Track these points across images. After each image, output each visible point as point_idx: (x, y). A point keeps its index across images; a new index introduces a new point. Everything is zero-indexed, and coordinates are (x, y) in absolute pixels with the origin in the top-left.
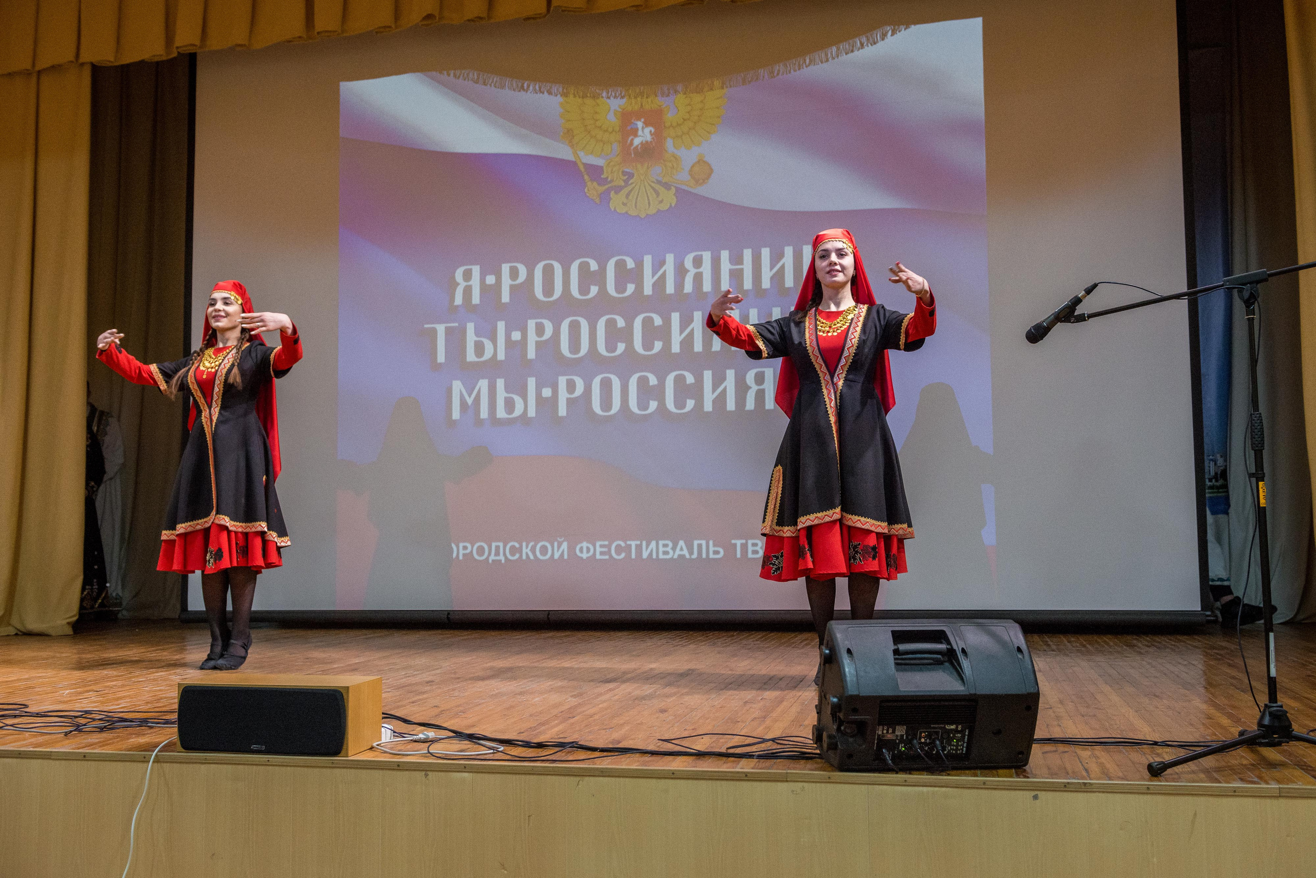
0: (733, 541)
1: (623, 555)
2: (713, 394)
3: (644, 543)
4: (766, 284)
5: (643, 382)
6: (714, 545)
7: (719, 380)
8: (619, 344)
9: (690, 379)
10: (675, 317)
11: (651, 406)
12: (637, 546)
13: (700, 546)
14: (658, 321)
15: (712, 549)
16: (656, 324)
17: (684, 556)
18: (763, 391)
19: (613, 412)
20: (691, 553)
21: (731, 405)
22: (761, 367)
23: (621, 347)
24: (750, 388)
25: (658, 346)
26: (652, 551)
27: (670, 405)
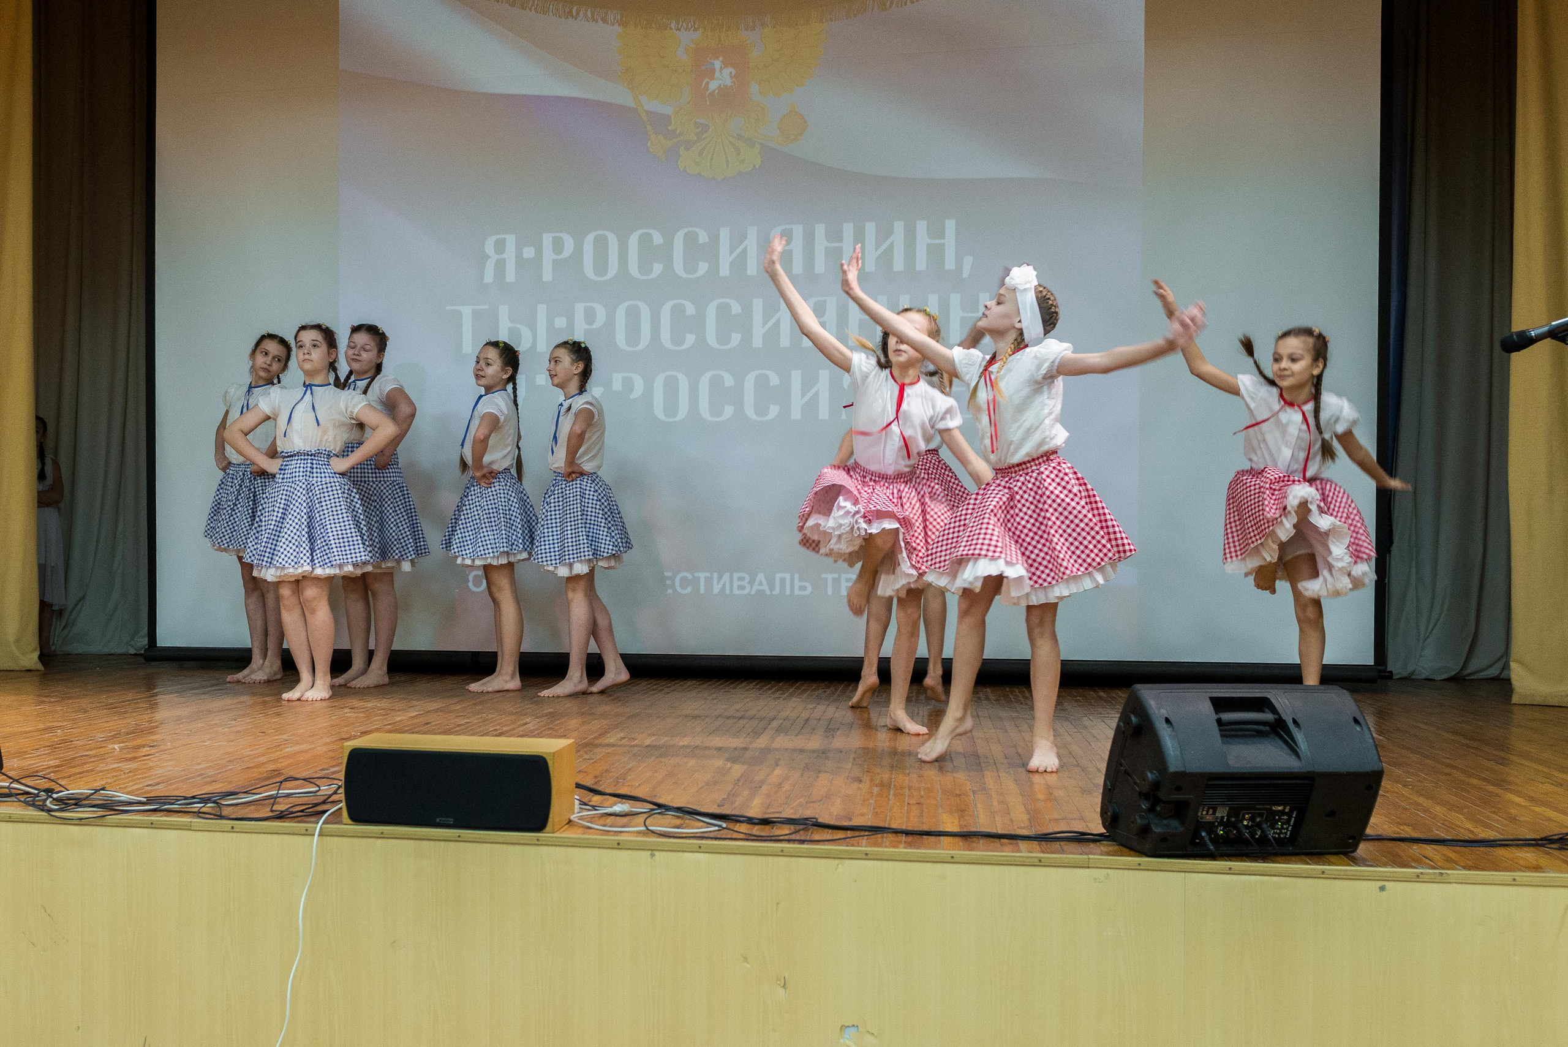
0: (824, 576)
1: (689, 589)
2: (802, 400)
3: (715, 575)
5: (716, 383)
6: (800, 580)
7: (809, 382)
8: (688, 336)
9: (774, 380)
10: (758, 304)
11: (725, 412)
12: (706, 578)
13: (783, 580)
14: (736, 309)
15: (797, 584)
16: (733, 312)
17: (763, 591)
19: (678, 418)
20: (772, 588)
21: (824, 413)
23: (691, 339)
25: (736, 339)
26: (724, 585)
27: (749, 411)
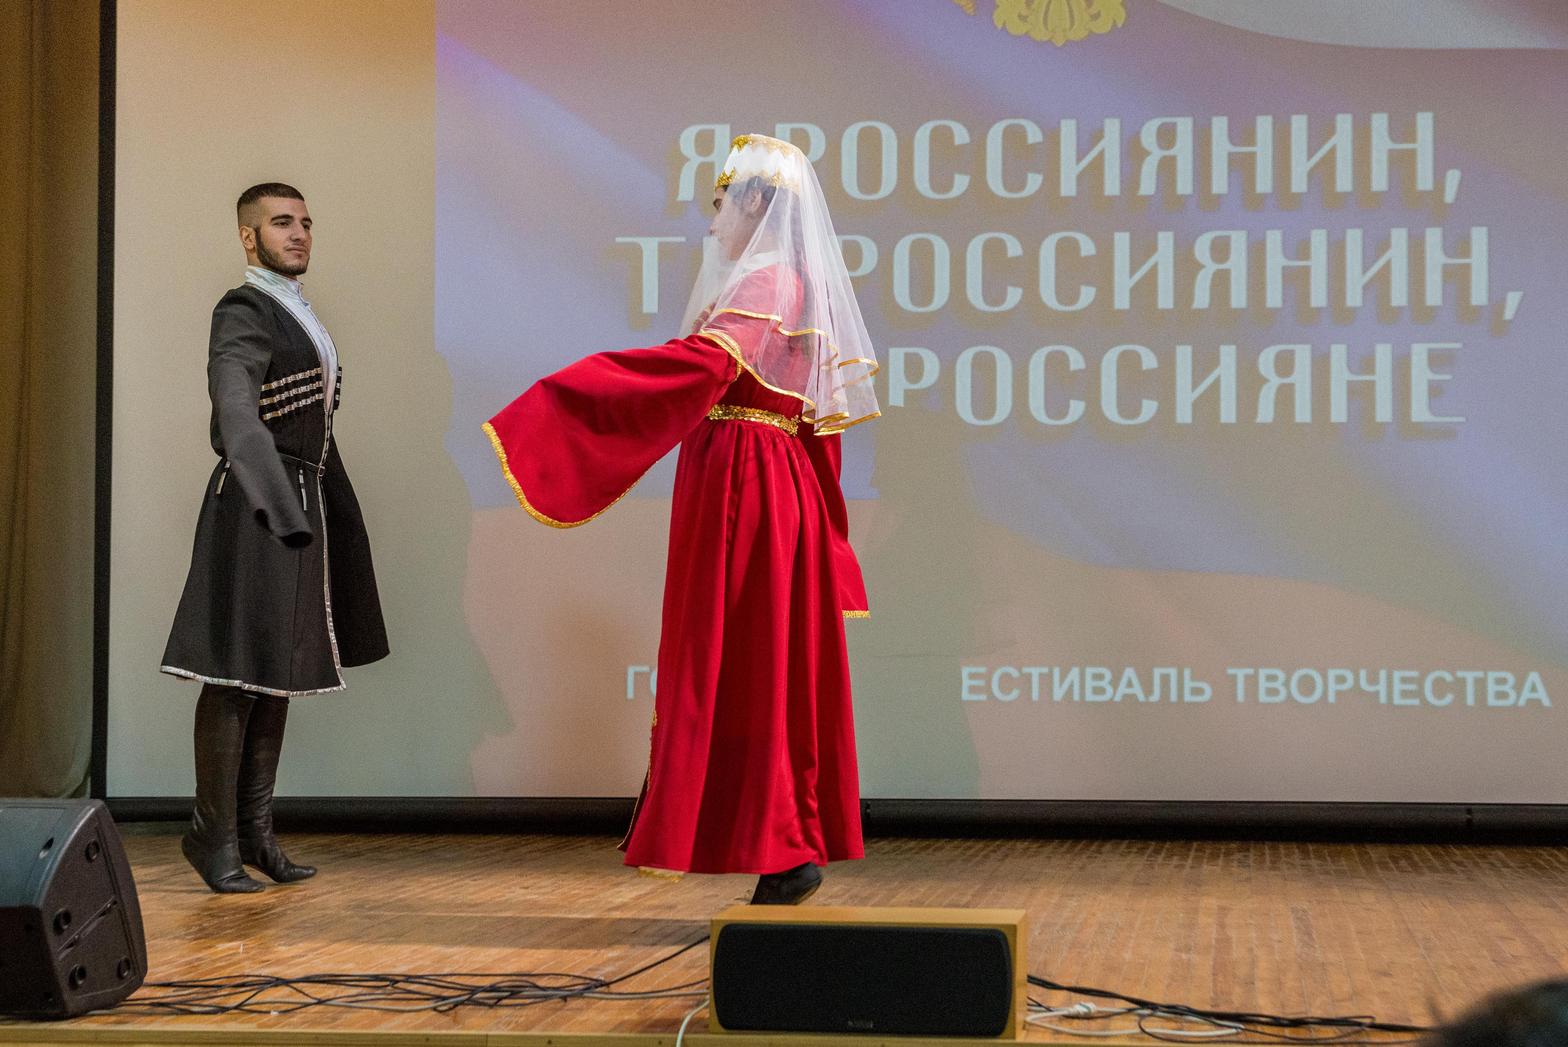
0: (1231, 671)
1: (1014, 694)
2: (1193, 392)
3: (1056, 671)
4: (1299, 184)
5: (1056, 364)
6: (1194, 678)
7: (1204, 364)
8: (1010, 290)
9: (1149, 360)
10: (1122, 241)
11: (1071, 410)
12: (1041, 676)
13: (1166, 679)
14: (1087, 247)
15: (1188, 684)
16: (1083, 253)
18: (1291, 387)
19: (995, 420)
20: (1148, 691)
21: (1228, 413)
22: (1290, 342)
23: (1014, 296)
24: (1265, 381)
25: (1087, 295)
26: (1071, 686)
27: (1110, 409)
